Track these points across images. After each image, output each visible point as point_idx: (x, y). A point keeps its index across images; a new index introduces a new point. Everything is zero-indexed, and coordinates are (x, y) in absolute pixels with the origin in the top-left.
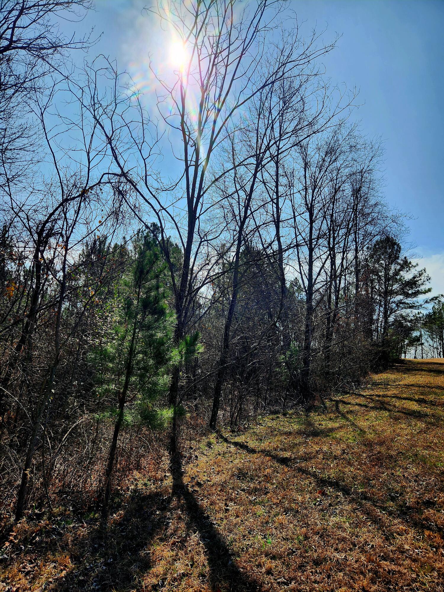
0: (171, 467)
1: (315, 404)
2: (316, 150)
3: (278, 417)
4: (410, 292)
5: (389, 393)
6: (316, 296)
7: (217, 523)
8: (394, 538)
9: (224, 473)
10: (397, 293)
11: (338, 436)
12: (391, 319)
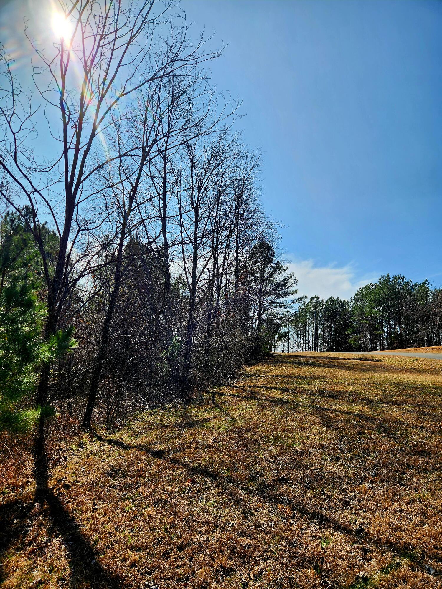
0: (34, 472)
1: (193, 397)
2: (202, 152)
3: (156, 411)
4: (281, 293)
5: (259, 384)
6: (199, 294)
7: (82, 524)
8: (252, 515)
9: (95, 472)
10: (269, 294)
11: (211, 425)
12: (264, 317)
